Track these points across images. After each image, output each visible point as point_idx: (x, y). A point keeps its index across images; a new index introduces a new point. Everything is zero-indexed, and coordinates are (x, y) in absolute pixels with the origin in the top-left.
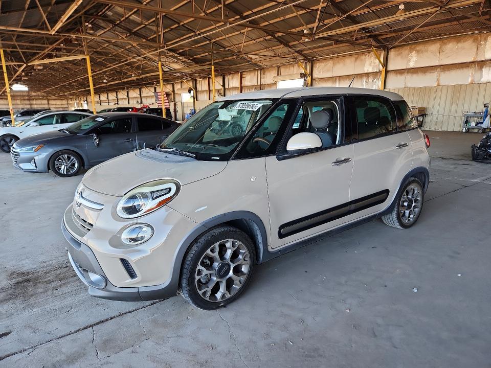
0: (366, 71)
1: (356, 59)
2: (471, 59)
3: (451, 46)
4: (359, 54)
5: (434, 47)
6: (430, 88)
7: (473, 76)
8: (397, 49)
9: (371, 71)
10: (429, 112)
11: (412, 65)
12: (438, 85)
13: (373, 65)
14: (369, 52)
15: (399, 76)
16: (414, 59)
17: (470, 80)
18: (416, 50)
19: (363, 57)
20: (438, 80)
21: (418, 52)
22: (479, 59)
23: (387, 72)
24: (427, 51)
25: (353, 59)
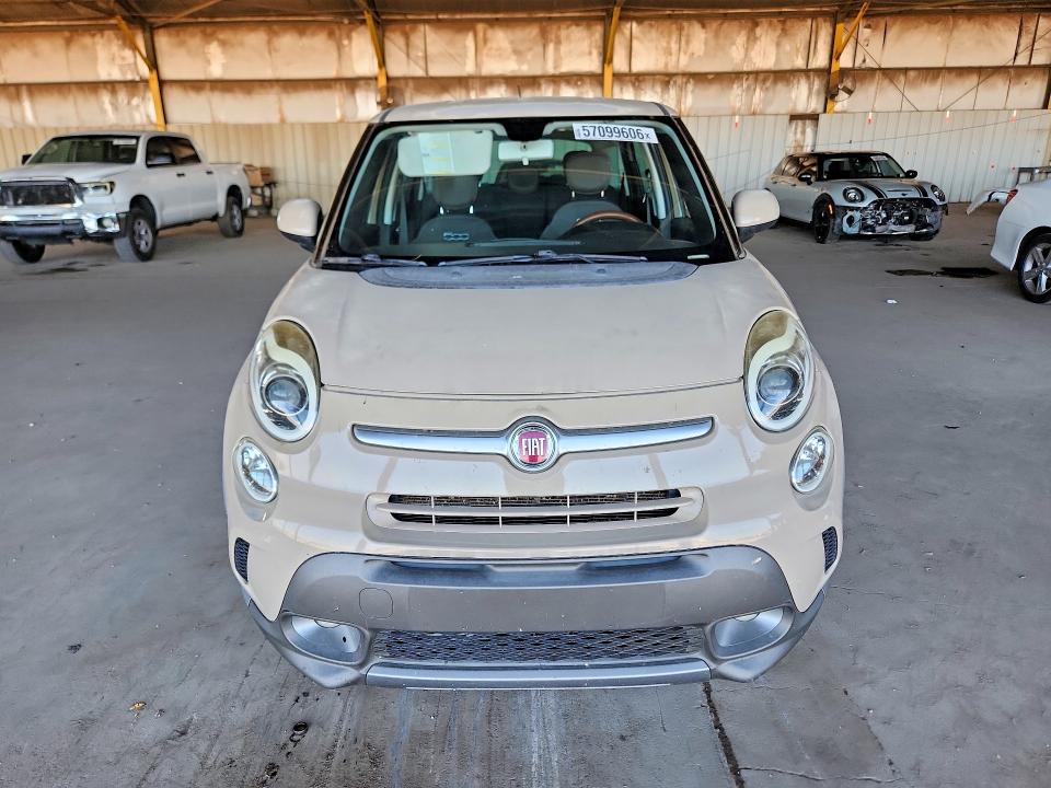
0: (104, 77)
1: (68, 42)
2: (332, 74)
3: (288, 41)
4: (74, 30)
5: (255, 39)
6: (270, 126)
7: (342, 107)
8: (173, 31)
9: (116, 75)
10: (279, 177)
11: (216, 71)
12: (283, 121)
13: (118, 61)
14: (101, 29)
15: (193, 95)
16: (216, 60)
17: (338, 115)
18: (219, 40)
19: (87, 40)
20: (281, 111)
21: (223, 44)
22: (348, 74)
23: (162, 83)
24: (241, 44)
25: (59, 41)
